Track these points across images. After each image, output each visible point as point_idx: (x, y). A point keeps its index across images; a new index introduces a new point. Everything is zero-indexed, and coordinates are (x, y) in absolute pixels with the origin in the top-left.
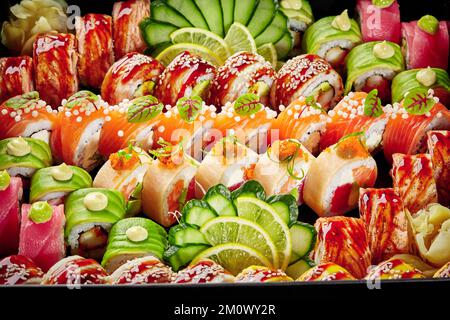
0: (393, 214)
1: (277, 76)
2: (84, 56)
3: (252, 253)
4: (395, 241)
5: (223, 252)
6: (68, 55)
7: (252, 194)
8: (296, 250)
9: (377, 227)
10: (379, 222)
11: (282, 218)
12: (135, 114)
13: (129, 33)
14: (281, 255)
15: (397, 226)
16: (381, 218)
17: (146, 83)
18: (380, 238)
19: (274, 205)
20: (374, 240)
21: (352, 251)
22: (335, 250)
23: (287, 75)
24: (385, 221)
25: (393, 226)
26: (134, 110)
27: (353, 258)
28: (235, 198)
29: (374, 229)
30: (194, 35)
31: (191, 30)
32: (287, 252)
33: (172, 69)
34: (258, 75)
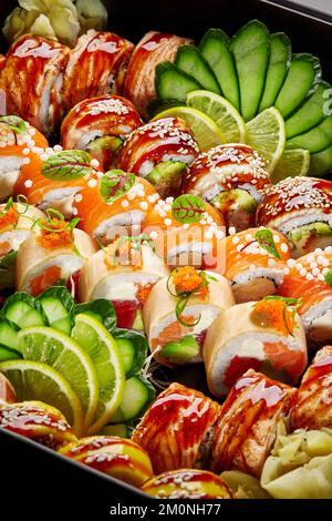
0: (256, 418)
1: (267, 191)
2: (70, 79)
3: (64, 387)
4: (246, 454)
5: (32, 370)
6: (42, 70)
7: (99, 317)
8: (124, 409)
9: (231, 425)
10: (236, 419)
11: (121, 361)
12: (52, 166)
13: (142, 73)
14: (100, 407)
15: (254, 435)
16: (241, 417)
17: (108, 138)
18: (229, 441)
19: (120, 342)
20: (221, 439)
21: (172, 440)
22: (154, 428)
23: (277, 194)
24: (242, 422)
25: (250, 432)
26: (53, 162)
27: (169, 449)
28: (77, 313)
29: (226, 426)
30: (214, 103)
31: (214, 97)
32: (110, 405)
33: (142, 133)
34: (235, 179)
